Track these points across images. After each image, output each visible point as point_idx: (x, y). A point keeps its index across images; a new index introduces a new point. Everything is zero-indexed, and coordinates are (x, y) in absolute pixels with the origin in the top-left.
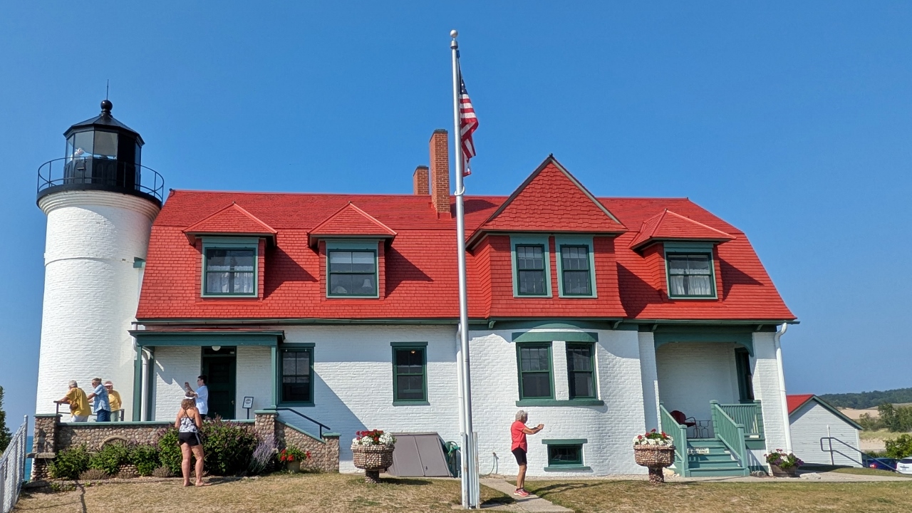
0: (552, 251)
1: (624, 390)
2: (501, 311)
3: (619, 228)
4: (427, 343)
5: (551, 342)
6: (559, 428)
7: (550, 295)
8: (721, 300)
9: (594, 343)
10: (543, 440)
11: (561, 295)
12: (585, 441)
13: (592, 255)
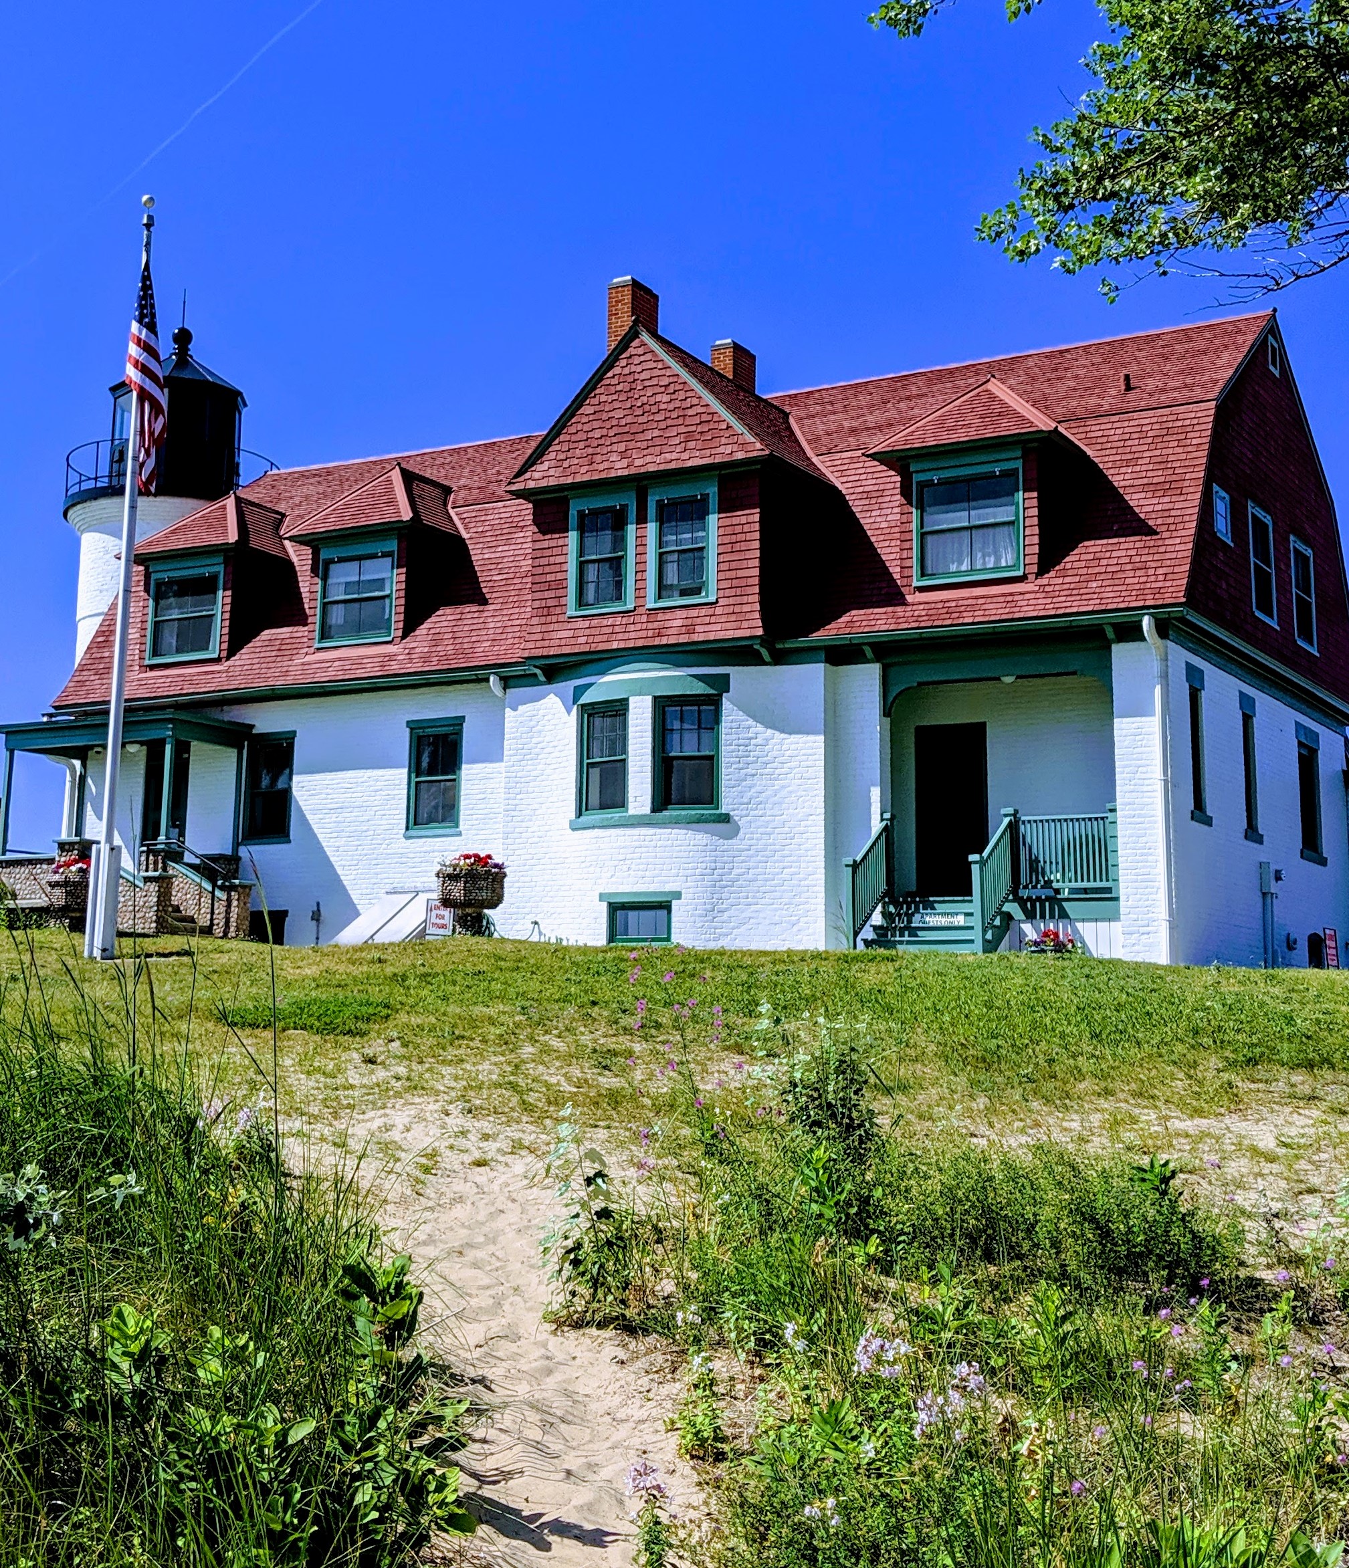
0: (642, 519)
1: (784, 793)
4: (464, 717)
5: (627, 700)
6: (629, 869)
7: (631, 604)
8: (1031, 577)
9: (721, 695)
10: (601, 895)
11: (651, 603)
12: (678, 895)
13: (712, 519)
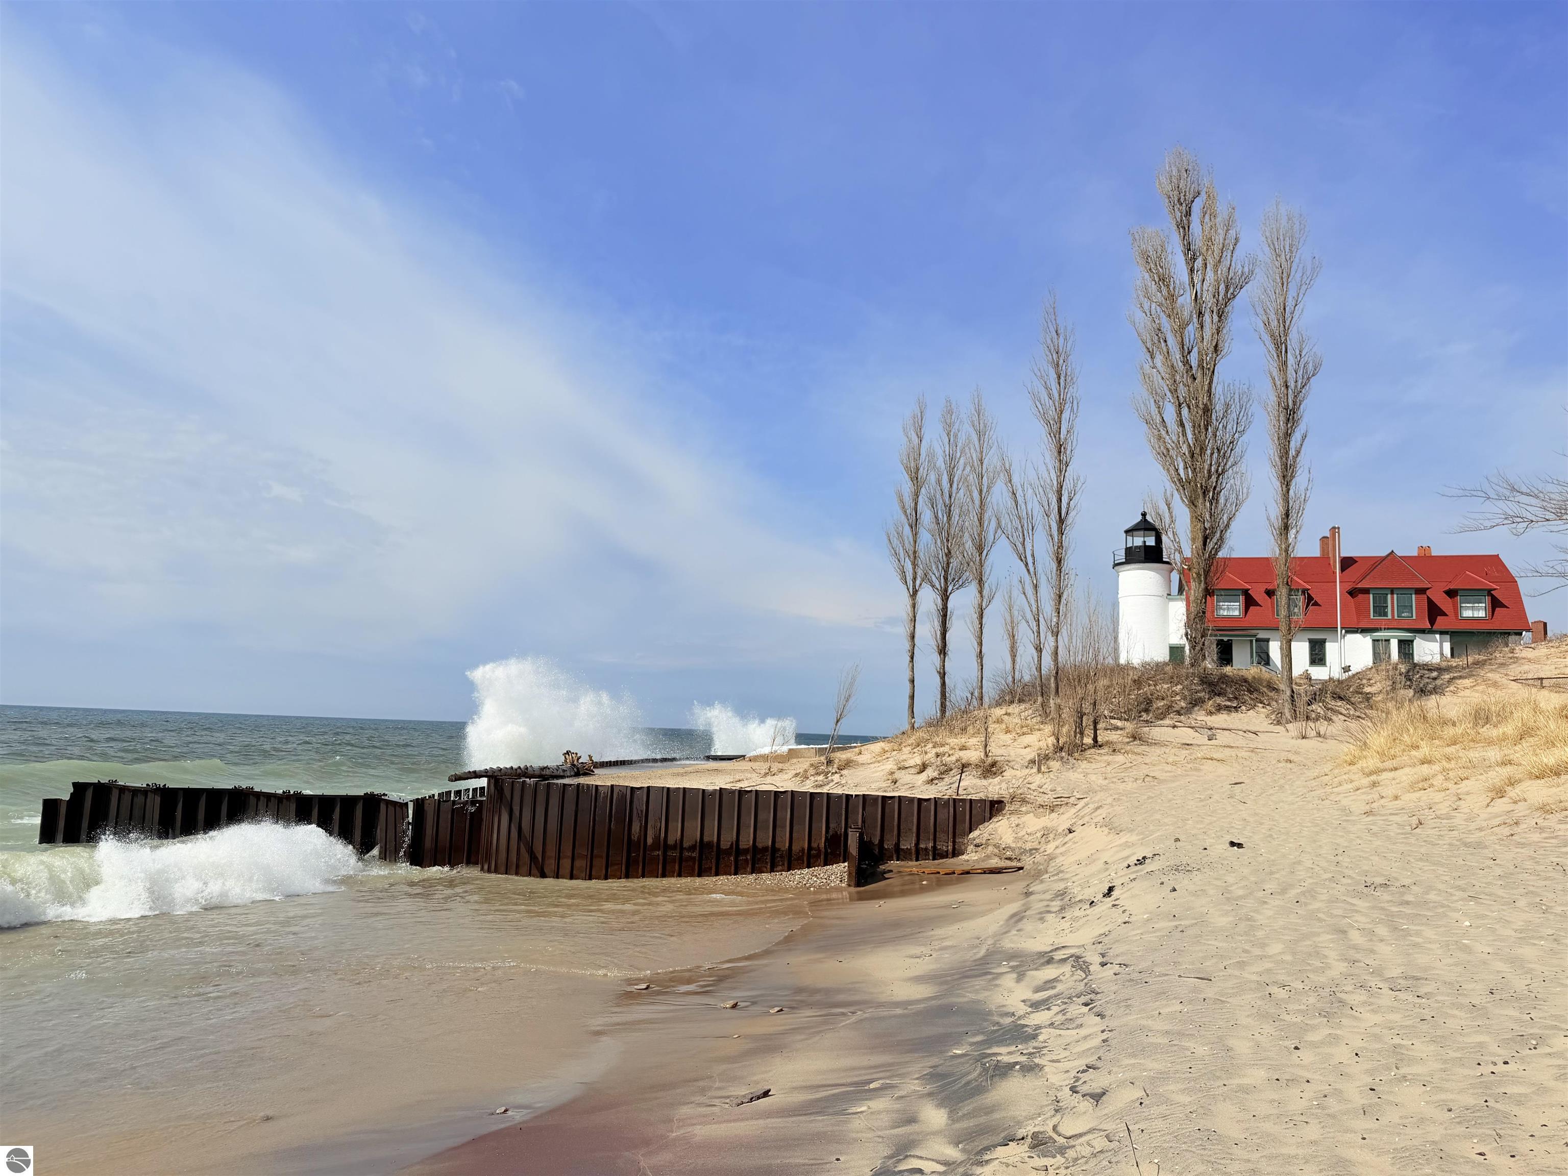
0: (1392, 597)
2: (1363, 625)
3: (1430, 586)
4: (1326, 638)
5: (1390, 639)
7: (1390, 617)
8: (1490, 619)
9: (1413, 640)
11: (1396, 617)
13: (1414, 596)
